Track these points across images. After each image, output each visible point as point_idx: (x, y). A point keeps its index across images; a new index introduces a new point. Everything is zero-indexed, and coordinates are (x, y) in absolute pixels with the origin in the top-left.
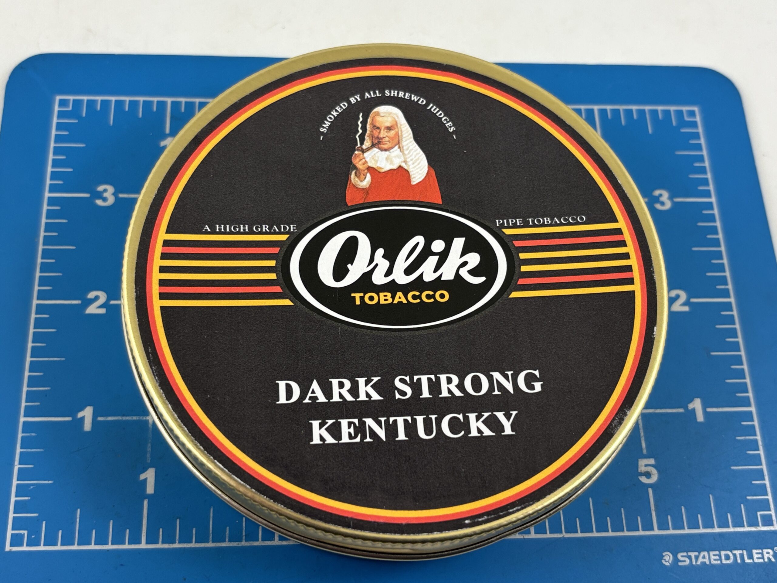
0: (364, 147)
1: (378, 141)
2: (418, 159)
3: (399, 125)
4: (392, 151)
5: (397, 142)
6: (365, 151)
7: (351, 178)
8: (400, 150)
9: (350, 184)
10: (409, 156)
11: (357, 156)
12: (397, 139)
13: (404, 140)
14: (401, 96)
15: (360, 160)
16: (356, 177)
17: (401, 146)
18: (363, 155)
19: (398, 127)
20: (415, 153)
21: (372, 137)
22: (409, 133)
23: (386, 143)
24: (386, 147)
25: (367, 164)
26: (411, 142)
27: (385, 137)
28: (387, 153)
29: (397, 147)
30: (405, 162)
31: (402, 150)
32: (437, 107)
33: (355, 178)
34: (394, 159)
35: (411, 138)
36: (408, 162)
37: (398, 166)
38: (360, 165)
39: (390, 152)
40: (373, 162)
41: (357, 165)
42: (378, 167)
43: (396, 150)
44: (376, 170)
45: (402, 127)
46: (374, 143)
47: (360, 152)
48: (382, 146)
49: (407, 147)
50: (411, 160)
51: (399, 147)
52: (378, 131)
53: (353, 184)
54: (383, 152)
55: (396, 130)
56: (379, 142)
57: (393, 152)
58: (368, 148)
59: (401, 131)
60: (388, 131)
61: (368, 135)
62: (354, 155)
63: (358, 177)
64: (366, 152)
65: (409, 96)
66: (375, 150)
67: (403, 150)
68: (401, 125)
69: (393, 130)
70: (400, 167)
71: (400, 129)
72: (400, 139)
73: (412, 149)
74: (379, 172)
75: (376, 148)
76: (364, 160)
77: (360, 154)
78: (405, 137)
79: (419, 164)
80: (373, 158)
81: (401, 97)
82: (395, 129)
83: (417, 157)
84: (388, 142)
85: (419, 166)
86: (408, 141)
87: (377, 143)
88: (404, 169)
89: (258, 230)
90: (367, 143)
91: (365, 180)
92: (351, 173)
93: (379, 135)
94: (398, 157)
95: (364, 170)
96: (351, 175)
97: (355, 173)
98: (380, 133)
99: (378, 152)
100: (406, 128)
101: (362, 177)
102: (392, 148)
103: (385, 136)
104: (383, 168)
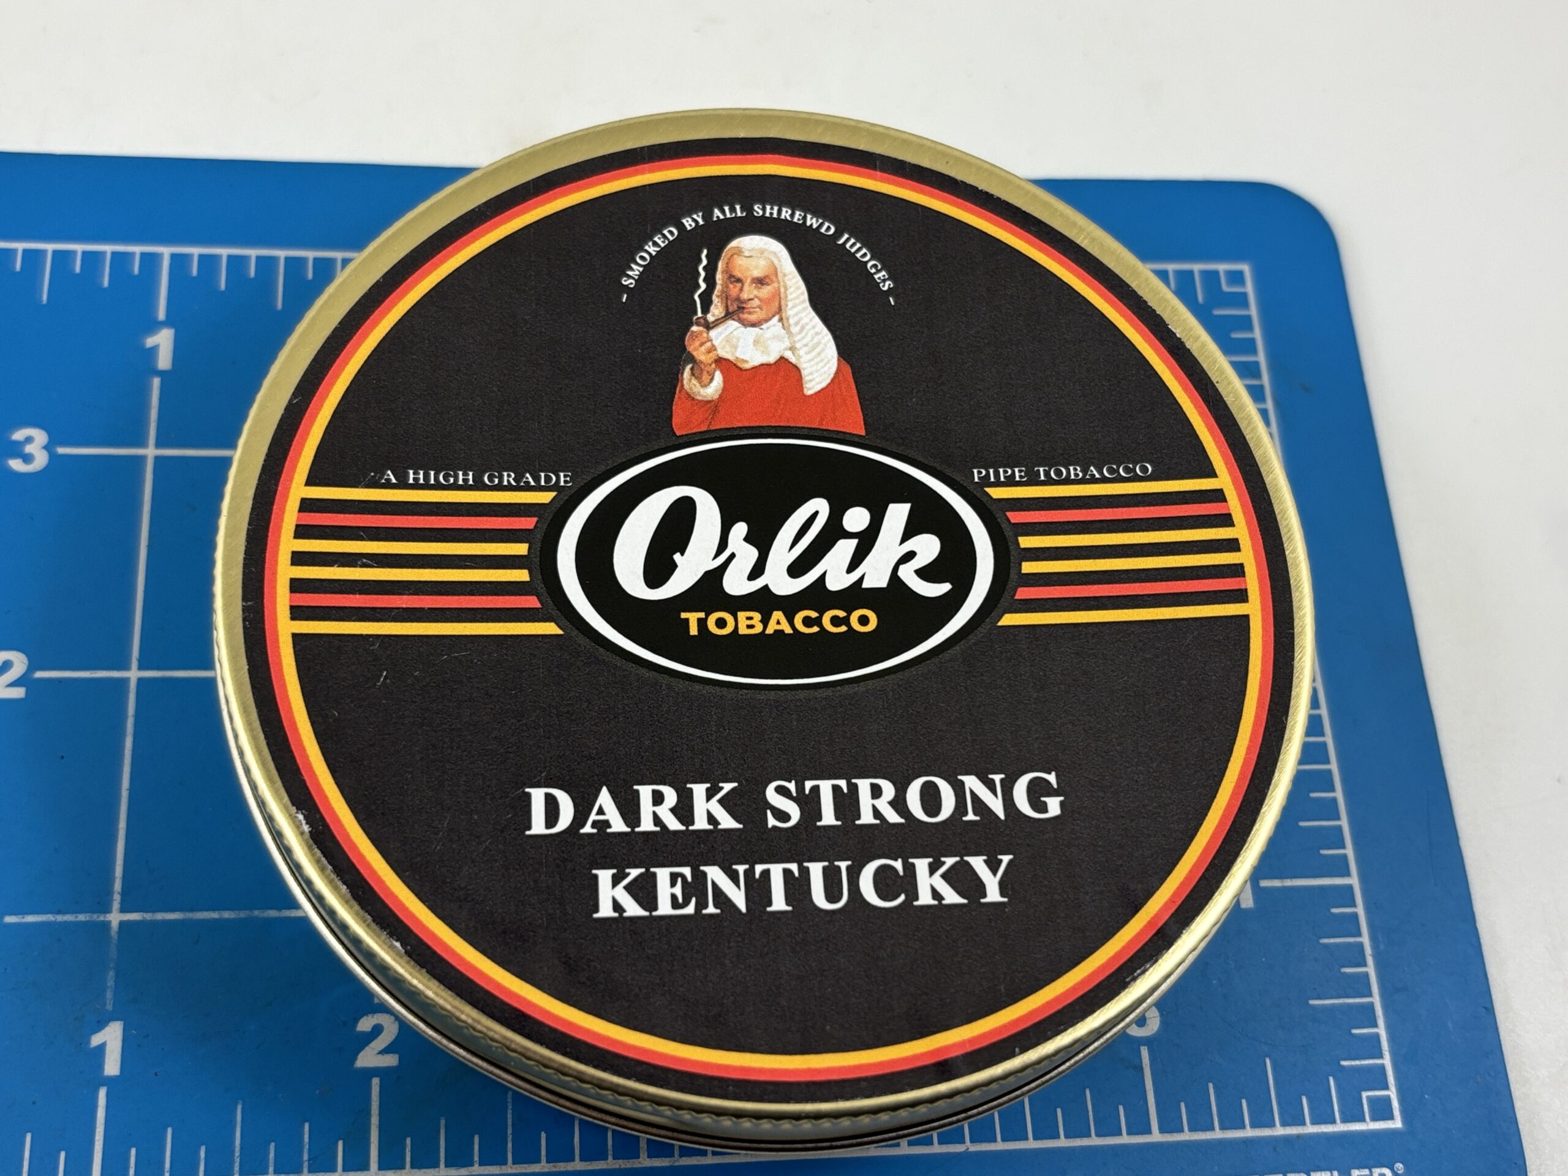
0: (710, 318)
1: (738, 307)
2: (818, 343)
3: (780, 275)
4: (764, 326)
5: (777, 309)
6: (711, 326)
7: (682, 380)
8: (783, 325)
9: (680, 391)
10: (799, 337)
11: (697, 337)
12: (777, 304)
13: (790, 304)
14: (785, 217)
15: (702, 344)
16: (693, 378)
17: (784, 316)
18: (708, 334)
19: (780, 279)
20: (812, 332)
21: (727, 299)
22: (799, 292)
23: (752, 310)
24: (753, 318)
25: (715, 352)
26: (804, 309)
27: (752, 299)
28: (756, 329)
29: (776, 318)
30: (792, 349)
31: (786, 324)
32: (858, 240)
33: (690, 380)
34: (769, 342)
35: (803, 302)
36: (799, 350)
37: (778, 357)
38: (700, 354)
39: (761, 329)
40: (728, 348)
41: (695, 354)
42: (737, 358)
43: (774, 325)
44: (735, 365)
45: (786, 278)
46: (731, 309)
47: (701, 328)
48: (746, 316)
49: (796, 319)
50: (806, 345)
51: (781, 320)
52: (739, 285)
53: (687, 393)
54: (748, 329)
55: (776, 285)
56: (741, 309)
57: (768, 328)
58: (717, 320)
59: (786, 289)
60: (759, 285)
61: (719, 294)
62: (688, 334)
63: (696, 378)
64: (713, 327)
65: (801, 218)
66: (732, 325)
67: (789, 325)
68: (785, 275)
69: (768, 284)
70: (782, 358)
71: (782, 284)
72: (783, 303)
73: (807, 324)
74: (741, 369)
75: (734, 319)
76: (709, 344)
77: (701, 333)
78: (791, 300)
79: (819, 354)
80: (728, 340)
81: (786, 219)
82: (773, 282)
83: (815, 340)
84: (758, 310)
85: (819, 359)
86: (800, 307)
87: (736, 311)
88: (791, 363)
89: (493, 482)
90: (716, 310)
91: (712, 385)
92: (684, 369)
93: (739, 294)
94: (777, 338)
95: (711, 365)
96: (682, 374)
97: (692, 369)
98: (741, 290)
99: (738, 328)
100: (794, 281)
101: (706, 378)
102: (767, 320)
103: (751, 296)
104: (746, 362)
